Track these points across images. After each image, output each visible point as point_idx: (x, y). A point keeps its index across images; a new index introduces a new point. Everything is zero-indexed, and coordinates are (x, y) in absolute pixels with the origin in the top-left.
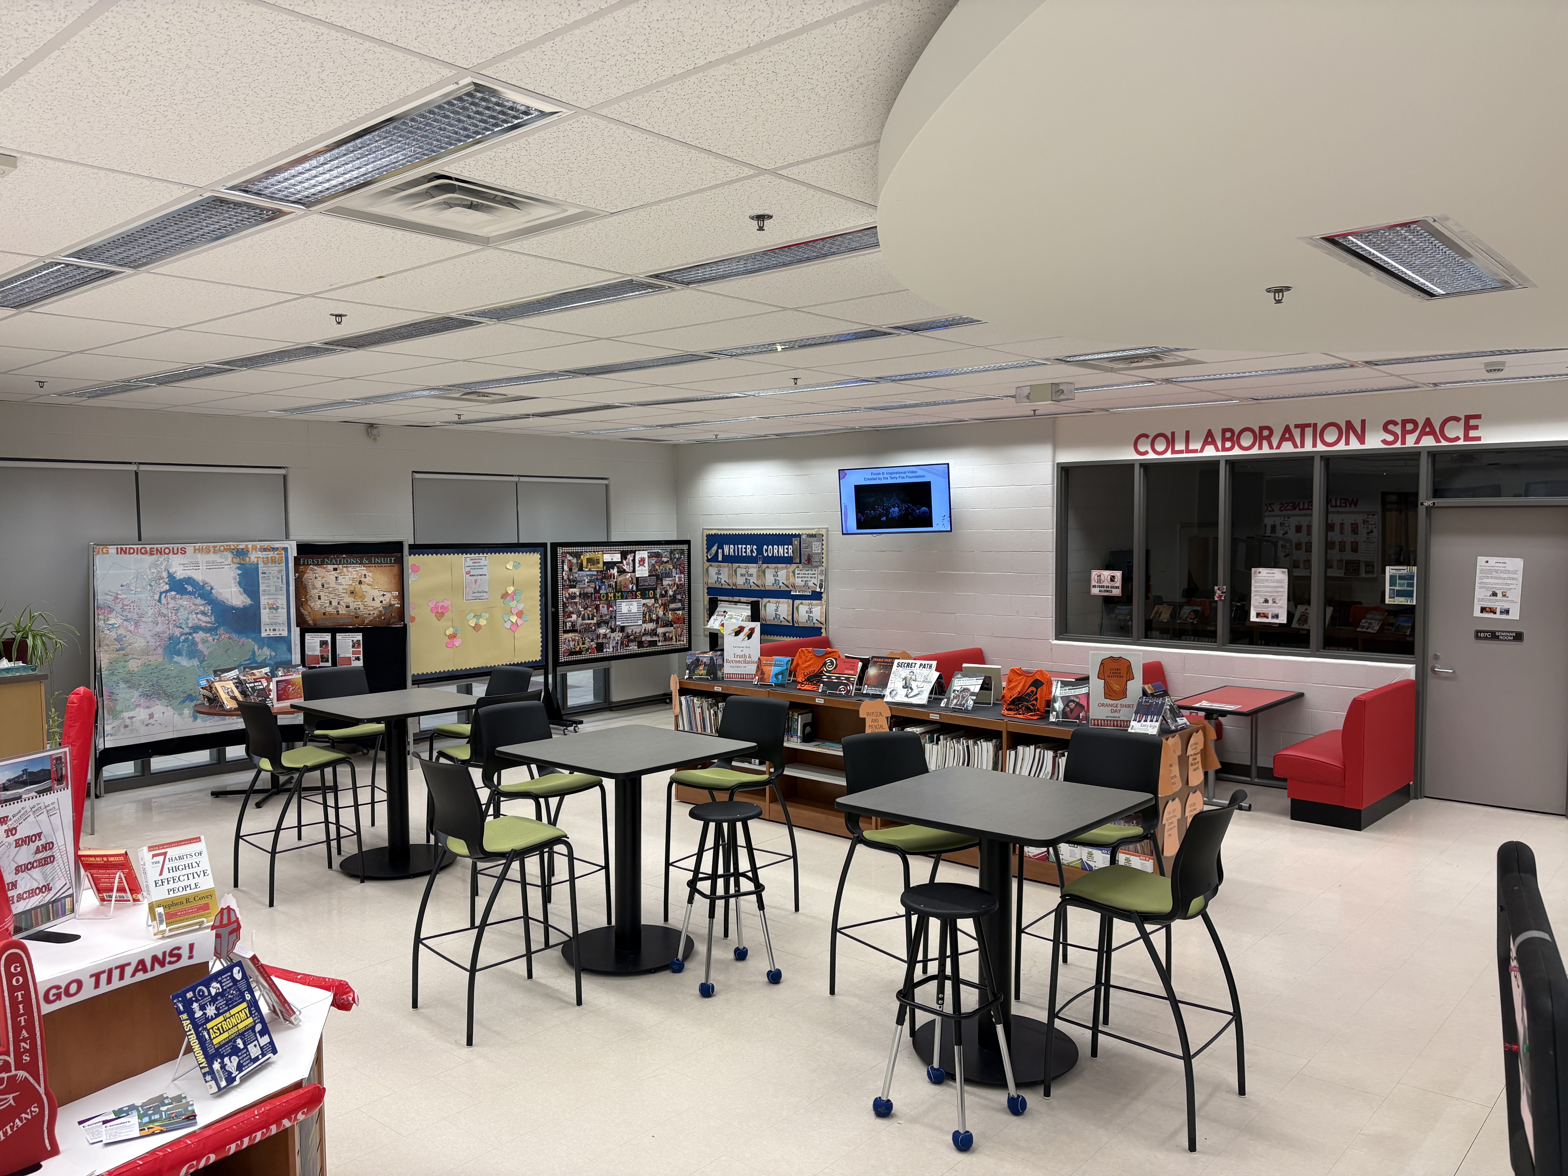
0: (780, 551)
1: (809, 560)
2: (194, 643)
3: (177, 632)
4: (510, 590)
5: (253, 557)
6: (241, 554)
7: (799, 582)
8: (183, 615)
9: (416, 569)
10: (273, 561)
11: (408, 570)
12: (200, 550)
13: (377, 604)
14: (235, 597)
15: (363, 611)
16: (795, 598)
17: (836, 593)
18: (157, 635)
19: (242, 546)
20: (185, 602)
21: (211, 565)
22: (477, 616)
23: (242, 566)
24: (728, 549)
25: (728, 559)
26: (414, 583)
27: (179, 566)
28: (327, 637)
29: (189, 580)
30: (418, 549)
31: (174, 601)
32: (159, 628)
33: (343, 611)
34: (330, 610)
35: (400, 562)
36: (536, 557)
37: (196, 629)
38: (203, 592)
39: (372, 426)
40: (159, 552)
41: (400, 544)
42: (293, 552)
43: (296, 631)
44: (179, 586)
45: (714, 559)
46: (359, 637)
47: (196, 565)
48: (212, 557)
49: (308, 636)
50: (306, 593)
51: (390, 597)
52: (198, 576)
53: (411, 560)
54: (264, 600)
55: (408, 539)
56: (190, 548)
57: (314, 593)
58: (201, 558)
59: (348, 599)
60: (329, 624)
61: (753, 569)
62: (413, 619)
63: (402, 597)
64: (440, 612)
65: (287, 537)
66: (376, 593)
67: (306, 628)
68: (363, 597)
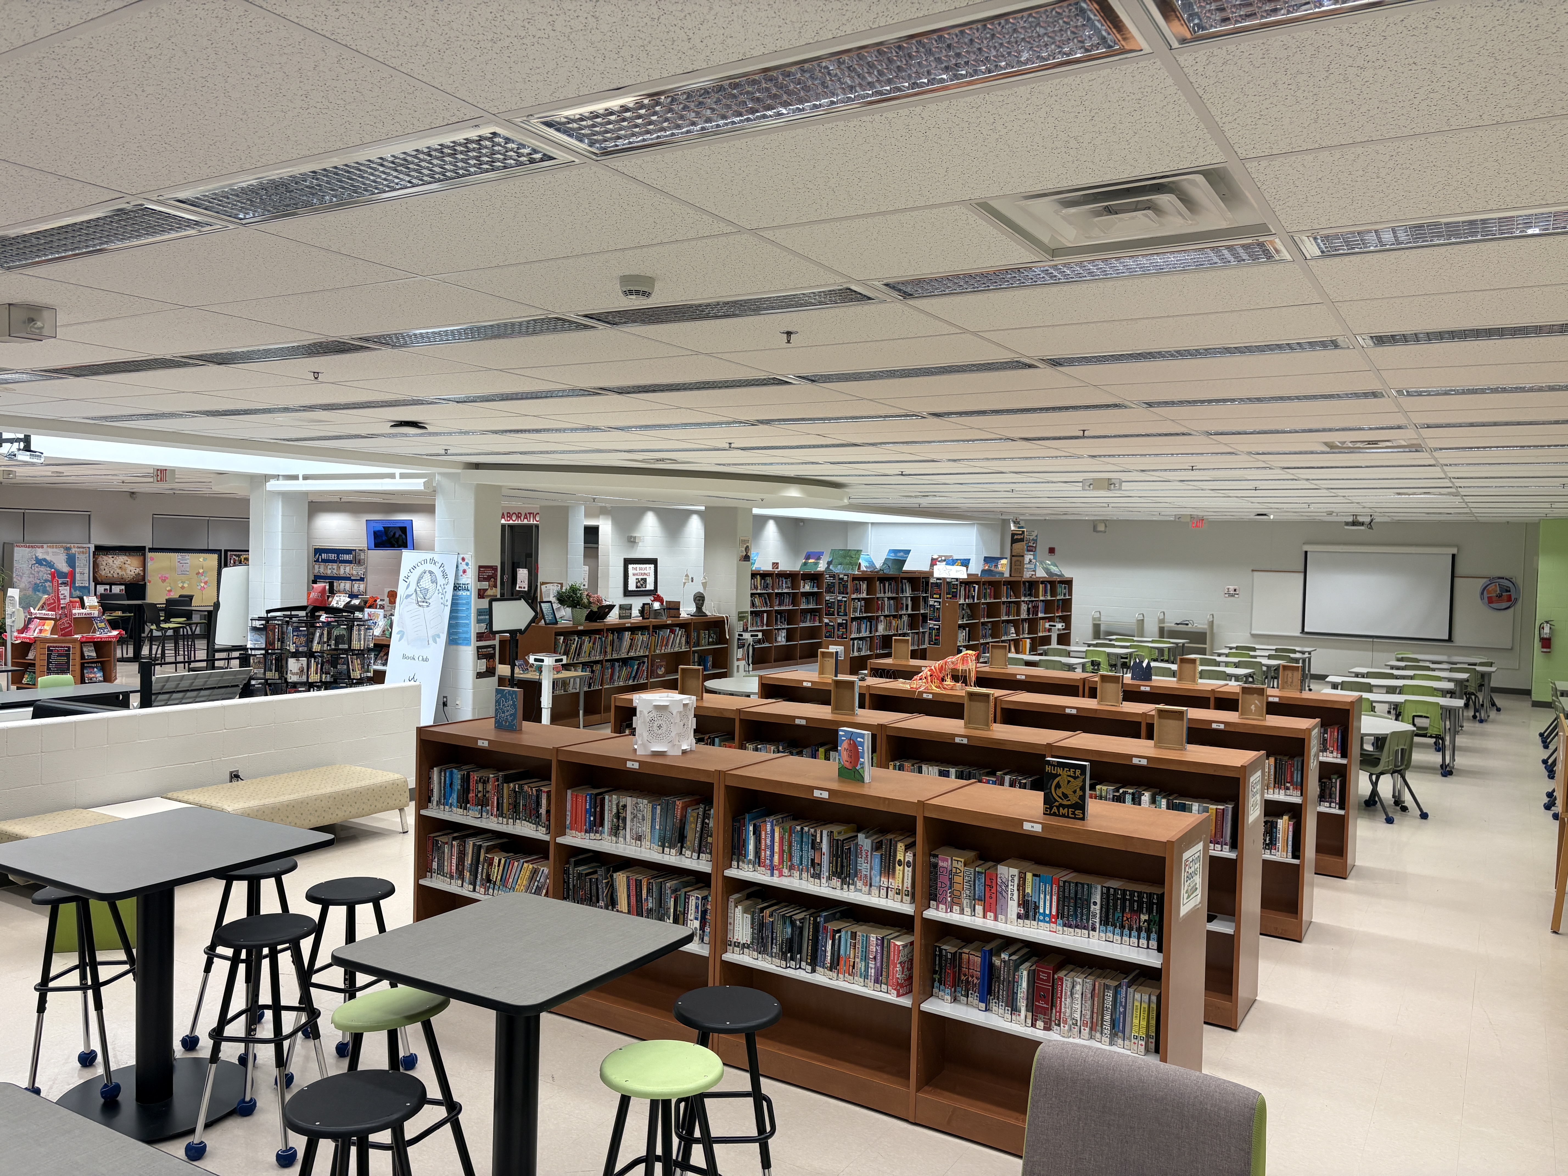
0: (347, 557)
1: (359, 562)
2: (45, 587)
3: (38, 582)
4: (201, 571)
5: (73, 551)
6: (68, 549)
7: (355, 573)
8: (41, 574)
9: (152, 559)
10: (83, 552)
11: (148, 560)
12: (50, 547)
13: (132, 573)
14: (65, 568)
15: (125, 576)
16: (353, 580)
17: (370, 578)
18: (30, 582)
19: (68, 545)
20: (43, 569)
21: (54, 554)
22: (183, 582)
23: (68, 554)
24: (324, 556)
25: (324, 561)
26: (150, 565)
27: (40, 553)
28: (108, 587)
29: (45, 560)
30: (152, 550)
31: (37, 568)
32: (31, 579)
33: (115, 575)
34: (109, 575)
35: (144, 555)
36: (216, 556)
37: (46, 581)
38: (50, 565)
39: (133, 493)
40: (32, 547)
41: (145, 547)
42: (92, 549)
43: (92, 584)
44: (39, 562)
45: (317, 561)
46: (123, 587)
47: (47, 553)
48: (55, 550)
49: (98, 586)
50: (98, 567)
51: (139, 570)
52: (48, 558)
53: (149, 555)
54: (77, 570)
55: (149, 545)
56: (45, 546)
57: (102, 567)
58: (50, 550)
59: (119, 571)
60: (109, 581)
61: (335, 566)
62: (150, 582)
63: (144, 570)
64: (164, 580)
65: (89, 543)
66: (133, 569)
67: (97, 582)
68: (125, 570)
